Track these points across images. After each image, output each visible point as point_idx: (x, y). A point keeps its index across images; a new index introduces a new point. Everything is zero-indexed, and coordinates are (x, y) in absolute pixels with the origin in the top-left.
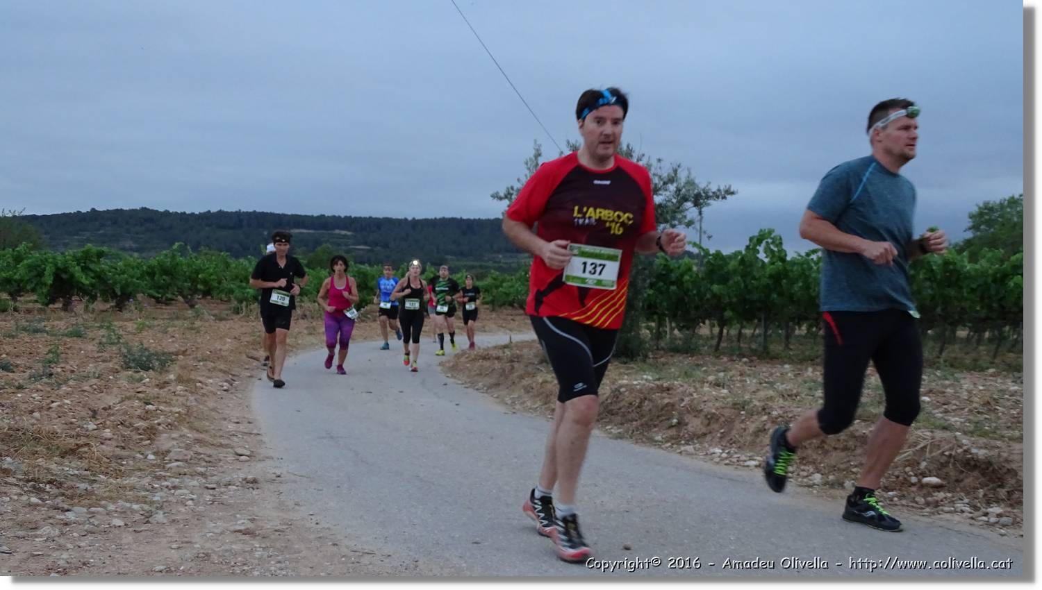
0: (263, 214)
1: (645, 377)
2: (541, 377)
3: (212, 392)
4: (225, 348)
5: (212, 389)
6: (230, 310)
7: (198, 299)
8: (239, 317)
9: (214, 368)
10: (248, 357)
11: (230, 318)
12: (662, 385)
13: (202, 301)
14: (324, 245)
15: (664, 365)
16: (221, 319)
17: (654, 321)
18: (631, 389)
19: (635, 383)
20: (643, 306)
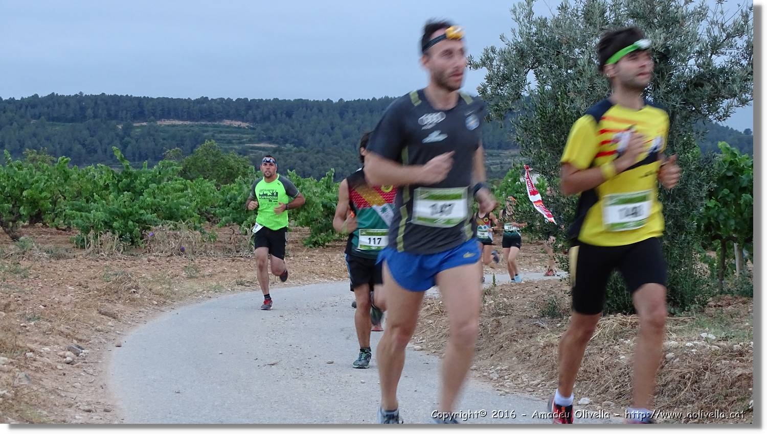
0: (117, 100)
1: (704, 335)
2: (543, 337)
3: (49, 365)
4: (66, 299)
5: (49, 361)
6: (71, 242)
7: (23, 227)
8: (84, 252)
9: (50, 330)
10: (100, 313)
11: (71, 255)
12: (731, 348)
13: (29, 229)
14: (207, 143)
15: (732, 317)
16: (59, 257)
17: (714, 250)
18: (683, 354)
19: (689, 344)
20: (699, 226)
